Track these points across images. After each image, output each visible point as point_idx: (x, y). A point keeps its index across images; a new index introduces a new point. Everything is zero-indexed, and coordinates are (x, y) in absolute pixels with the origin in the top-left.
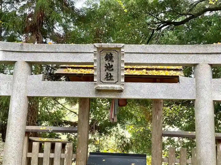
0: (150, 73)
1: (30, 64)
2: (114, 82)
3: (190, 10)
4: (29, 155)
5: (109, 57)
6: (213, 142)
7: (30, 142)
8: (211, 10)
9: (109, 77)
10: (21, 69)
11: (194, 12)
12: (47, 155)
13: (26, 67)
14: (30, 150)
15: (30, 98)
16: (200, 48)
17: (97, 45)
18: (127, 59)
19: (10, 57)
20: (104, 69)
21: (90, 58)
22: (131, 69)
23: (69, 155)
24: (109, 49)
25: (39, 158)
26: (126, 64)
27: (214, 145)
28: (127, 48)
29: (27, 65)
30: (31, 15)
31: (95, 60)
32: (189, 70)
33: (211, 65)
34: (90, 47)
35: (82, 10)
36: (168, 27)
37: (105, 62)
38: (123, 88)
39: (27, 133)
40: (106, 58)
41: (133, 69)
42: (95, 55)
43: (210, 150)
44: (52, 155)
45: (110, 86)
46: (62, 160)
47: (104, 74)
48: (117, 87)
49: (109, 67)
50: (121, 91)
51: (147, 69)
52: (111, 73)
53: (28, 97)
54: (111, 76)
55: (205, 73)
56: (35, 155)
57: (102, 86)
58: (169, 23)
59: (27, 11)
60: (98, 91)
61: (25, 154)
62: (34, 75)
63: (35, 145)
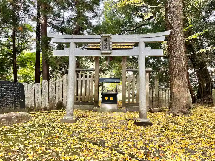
0: (122, 47)
1: (76, 43)
2: (108, 50)
3: (137, 25)
4: (77, 79)
5: (106, 40)
6: (145, 72)
7: (78, 75)
8: (144, 25)
9: (106, 48)
10: (72, 46)
11: (138, 26)
12: (84, 79)
13: (74, 45)
14: (78, 77)
15: (77, 57)
16: (141, 36)
17: (101, 35)
18: (113, 41)
19: (68, 41)
20: (104, 45)
21: (98, 41)
22: (114, 46)
23: (92, 79)
24: (106, 37)
25: (81, 80)
26: (112, 43)
27: (145, 74)
28: (112, 36)
29: (74, 44)
30: (75, 28)
31: (100, 41)
32: (137, 44)
33: (145, 42)
34: (98, 36)
35: (95, 25)
36: (128, 32)
37: (104, 42)
38: (111, 52)
39: (76, 71)
40: (105, 41)
41: (115, 46)
42: (100, 39)
43: (143, 74)
44: (86, 79)
45: (106, 52)
46: (90, 81)
47: (104, 47)
48: (109, 52)
49: (106, 44)
50: (111, 53)
51: (120, 46)
52: (107, 46)
53: (76, 56)
54: (107, 48)
55: (142, 45)
56: (80, 79)
57: (103, 52)
58: (128, 30)
59: (74, 26)
60: (102, 53)
61: (76, 79)
62: (77, 48)
63: (80, 76)
